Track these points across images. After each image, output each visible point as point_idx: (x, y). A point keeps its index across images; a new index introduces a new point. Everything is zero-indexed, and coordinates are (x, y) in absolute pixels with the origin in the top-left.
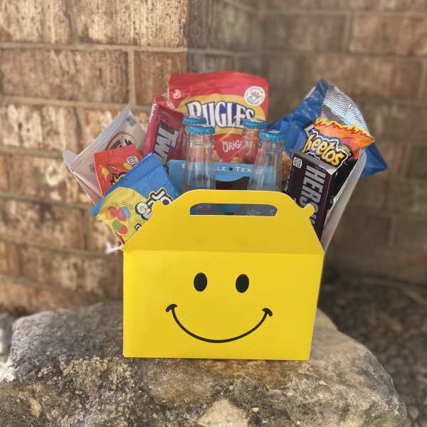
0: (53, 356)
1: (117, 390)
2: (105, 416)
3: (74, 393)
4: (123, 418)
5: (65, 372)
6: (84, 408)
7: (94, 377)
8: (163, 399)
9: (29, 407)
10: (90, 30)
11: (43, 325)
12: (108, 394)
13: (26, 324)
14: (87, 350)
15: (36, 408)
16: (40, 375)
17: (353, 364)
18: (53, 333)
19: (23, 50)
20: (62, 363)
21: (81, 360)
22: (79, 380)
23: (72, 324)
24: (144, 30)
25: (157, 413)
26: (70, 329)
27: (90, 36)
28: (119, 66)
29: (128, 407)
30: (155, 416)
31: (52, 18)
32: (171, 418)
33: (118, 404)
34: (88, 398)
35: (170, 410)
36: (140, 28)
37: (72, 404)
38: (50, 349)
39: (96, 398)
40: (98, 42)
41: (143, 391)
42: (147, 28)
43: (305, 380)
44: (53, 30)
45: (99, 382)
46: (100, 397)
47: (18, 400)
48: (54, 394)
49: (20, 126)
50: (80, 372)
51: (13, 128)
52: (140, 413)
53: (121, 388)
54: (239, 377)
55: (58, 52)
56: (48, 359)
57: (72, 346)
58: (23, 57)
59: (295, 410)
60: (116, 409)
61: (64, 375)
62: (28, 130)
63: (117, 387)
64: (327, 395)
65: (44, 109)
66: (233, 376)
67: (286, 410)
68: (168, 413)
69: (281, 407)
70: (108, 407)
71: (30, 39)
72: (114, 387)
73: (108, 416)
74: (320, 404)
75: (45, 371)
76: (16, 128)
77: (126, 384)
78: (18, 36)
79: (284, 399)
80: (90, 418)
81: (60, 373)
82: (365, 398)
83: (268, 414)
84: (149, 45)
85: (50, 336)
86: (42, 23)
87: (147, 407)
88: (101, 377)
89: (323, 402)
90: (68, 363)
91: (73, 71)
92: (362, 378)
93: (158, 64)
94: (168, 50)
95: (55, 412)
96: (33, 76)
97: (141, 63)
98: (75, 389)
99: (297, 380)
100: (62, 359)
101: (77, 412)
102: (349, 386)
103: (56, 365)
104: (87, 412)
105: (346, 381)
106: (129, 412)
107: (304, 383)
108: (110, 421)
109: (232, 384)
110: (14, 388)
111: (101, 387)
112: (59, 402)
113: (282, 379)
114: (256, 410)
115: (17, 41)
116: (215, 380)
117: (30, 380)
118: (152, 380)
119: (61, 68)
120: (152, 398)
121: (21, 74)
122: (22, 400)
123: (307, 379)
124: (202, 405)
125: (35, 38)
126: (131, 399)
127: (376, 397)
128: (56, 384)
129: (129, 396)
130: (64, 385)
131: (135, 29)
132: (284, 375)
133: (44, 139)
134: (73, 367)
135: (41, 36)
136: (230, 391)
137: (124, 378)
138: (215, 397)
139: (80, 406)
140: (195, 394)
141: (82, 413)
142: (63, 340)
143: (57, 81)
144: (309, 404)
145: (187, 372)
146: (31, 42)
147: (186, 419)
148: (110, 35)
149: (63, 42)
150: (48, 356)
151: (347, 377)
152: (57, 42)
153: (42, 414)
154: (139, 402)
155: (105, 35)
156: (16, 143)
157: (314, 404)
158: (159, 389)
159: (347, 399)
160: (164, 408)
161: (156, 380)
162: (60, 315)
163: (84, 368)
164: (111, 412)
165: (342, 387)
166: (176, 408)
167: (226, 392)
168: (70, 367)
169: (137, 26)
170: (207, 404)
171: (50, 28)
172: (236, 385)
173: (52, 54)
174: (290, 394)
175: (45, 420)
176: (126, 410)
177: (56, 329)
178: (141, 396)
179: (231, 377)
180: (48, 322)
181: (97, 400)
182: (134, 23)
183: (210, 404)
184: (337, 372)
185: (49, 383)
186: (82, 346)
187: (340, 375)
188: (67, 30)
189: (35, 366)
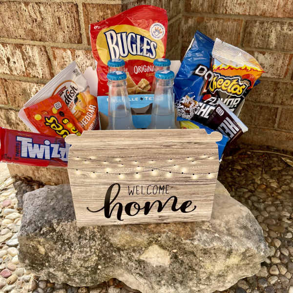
0: (49, 220)
1: (90, 240)
2: (83, 254)
3: (63, 242)
4: (95, 255)
5: (57, 230)
6: (71, 250)
7: (75, 232)
8: (118, 245)
9: (38, 249)
11: (41, 198)
12: (84, 242)
13: (31, 197)
14: (70, 215)
15: (42, 250)
16: (42, 232)
17: (238, 222)
18: (48, 203)
20: (55, 224)
21: (66, 222)
22: (66, 234)
23: (60, 196)
25: (115, 252)
26: (58, 201)
28: (72, 15)
29: (97, 249)
30: (114, 254)
32: (124, 255)
33: (91, 247)
34: (72, 244)
35: (122, 250)
37: (63, 249)
38: (47, 215)
39: (77, 244)
41: (106, 240)
43: (206, 233)
45: (78, 235)
46: (80, 244)
47: (31, 246)
48: (52, 243)
49: (8, 59)
50: (67, 229)
51: (3, 61)
52: (105, 253)
53: (93, 238)
54: (164, 232)
55: (26, 4)
56: (46, 222)
57: (60, 212)
59: (199, 252)
60: (90, 250)
61: (57, 231)
63: (90, 237)
64: (219, 243)
65: (23, 47)
66: (161, 232)
67: (193, 252)
68: (122, 252)
69: (191, 250)
70: (85, 249)
72: (88, 238)
73: (86, 254)
74: (214, 249)
75: (44, 229)
76: (6, 62)
77: (95, 236)
79: (192, 246)
80: (74, 256)
81: (54, 230)
82: (243, 245)
83: (182, 253)
85: (46, 205)
87: (108, 249)
88: (79, 232)
89: (216, 248)
90: (58, 224)
91: (39, 19)
92: (242, 232)
93: (101, 14)
95: (53, 253)
97: (88, 13)
98: (64, 240)
99: (201, 234)
100: (55, 222)
101: (67, 253)
102: (234, 237)
103: (51, 226)
104: (73, 252)
105: (232, 233)
106: (98, 252)
107: (205, 236)
108: (88, 257)
109: (160, 237)
110: (27, 240)
111: (80, 238)
112: (55, 247)
113: (191, 233)
114: (175, 251)
116: (149, 235)
117: (36, 235)
118: (111, 234)
119: (30, 16)
120: (111, 244)
122: (33, 246)
123: (208, 233)
124: (142, 248)
126: (99, 244)
127: (250, 244)
128: (52, 237)
129: (97, 243)
130: (58, 237)
132: (193, 231)
133: (26, 69)
134: (62, 226)
136: (159, 241)
137: (94, 232)
138: (150, 243)
139: (68, 249)
140: (137, 242)
141: (70, 253)
142: (54, 209)
143: (29, 26)
144: (207, 249)
145: (132, 229)
147: (133, 256)
150: (46, 220)
151: (233, 231)
153: (46, 254)
154: (104, 246)
156: (8, 72)
157: (211, 249)
158: (115, 239)
159: (231, 246)
160: (119, 250)
161: (113, 234)
162: (52, 190)
163: (69, 227)
164: (87, 252)
165: (229, 238)
166: (126, 250)
167: (156, 241)
168: (60, 227)
170: (145, 247)
172: (163, 237)
173: (23, 6)
174: (196, 243)
175: (48, 257)
176: (96, 250)
177: (50, 201)
178: (105, 243)
179: (159, 232)
180: (45, 196)
181: (78, 245)
183: (146, 248)
184: (227, 227)
185: (48, 237)
186: (67, 213)
187: (228, 230)
189: (38, 227)
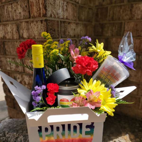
10: (23, 35)
19: (9, 42)
24: (36, 34)
27: (24, 36)
31: (15, 32)
36: (35, 33)
40: (25, 38)
42: (37, 33)
44: (15, 35)
51: (8, 65)
55: (17, 42)
58: (9, 43)
62: (12, 65)
65: (15, 59)
71: (10, 38)
76: (9, 65)
78: (8, 38)
84: (38, 38)
86: (13, 33)
94: (42, 40)
96: (12, 49)
115: (8, 39)
121: (9, 49)
125: (11, 38)
131: (34, 34)
133: (16, 68)
135: (13, 37)
146: (11, 39)
148: (28, 36)
149: (18, 39)
152: (16, 39)
155: (27, 36)
156: (10, 69)
169: (34, 33)
171: (14, 35)
173: (15, 43)
182: (34, 32)
188: (18, 35)
